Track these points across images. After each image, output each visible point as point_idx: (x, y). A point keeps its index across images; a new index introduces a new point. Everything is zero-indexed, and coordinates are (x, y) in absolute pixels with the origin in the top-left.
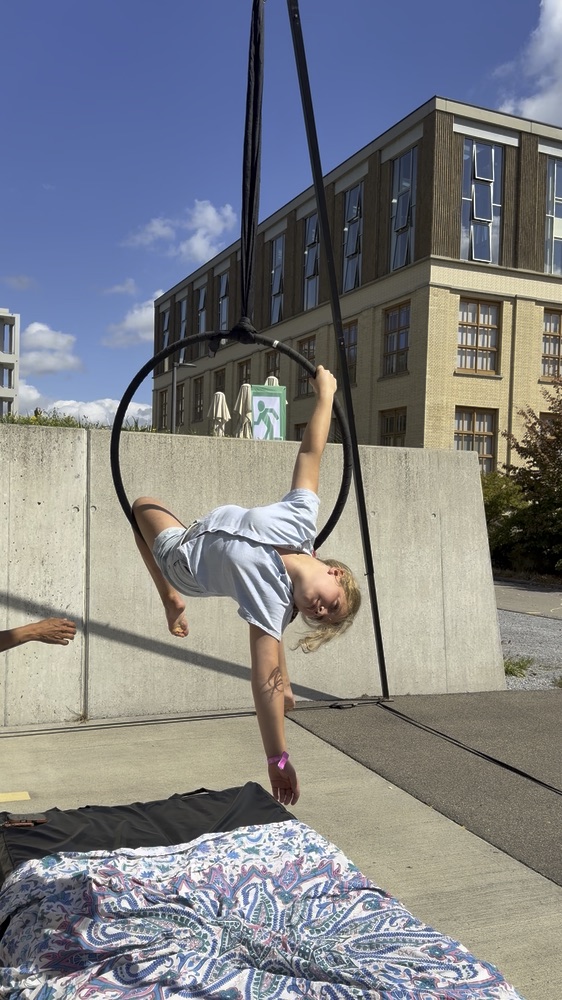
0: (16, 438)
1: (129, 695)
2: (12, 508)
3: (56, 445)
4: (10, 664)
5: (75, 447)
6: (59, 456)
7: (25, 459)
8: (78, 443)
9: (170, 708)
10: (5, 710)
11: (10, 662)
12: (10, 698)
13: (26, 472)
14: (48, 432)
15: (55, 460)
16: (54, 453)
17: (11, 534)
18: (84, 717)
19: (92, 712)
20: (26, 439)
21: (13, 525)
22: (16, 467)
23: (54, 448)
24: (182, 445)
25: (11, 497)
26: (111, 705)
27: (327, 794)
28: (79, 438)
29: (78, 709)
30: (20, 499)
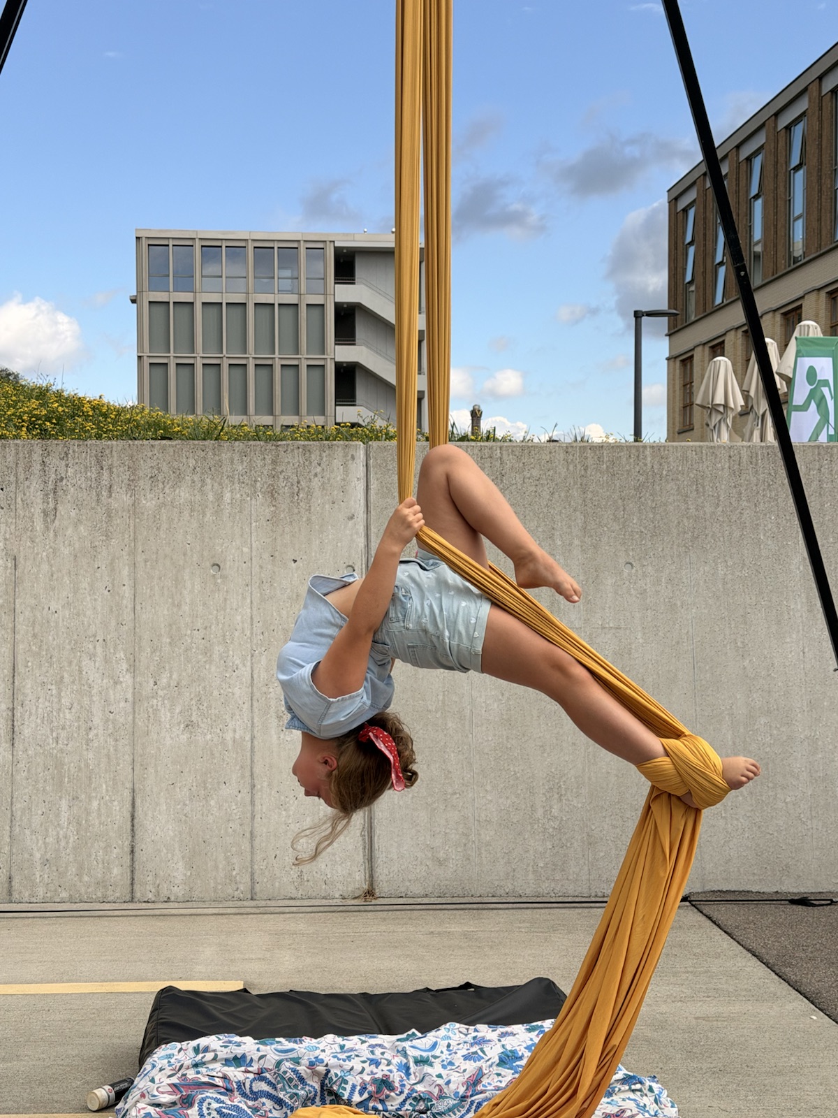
0: (260, 463)
1: (440, 863)
2: (256, 569)
3: (319, 469)
4: (258, 807)
5: (346, 472)
6: (323, 487)
7: (272, 493)
8: (352, 466)
9: (509, 887)
10: (252, 874)
11: (257, 802)
12: (258, 858)
13: (274, 514)
14: (306, 450)
15: (317, 493)
16: (316, 483)
17: (254, 609)
18: (370, 893)
19: (382, 887)
20: (274, 462)
21: (257, 595)
22: (259, 505)
23: (316, 475)
24: (519, 459)
25: (254, 553)
26: (412, 877)
27: (697, 1018)
28: (353, 458)
29: (359, 880)
30: (266, 556)
